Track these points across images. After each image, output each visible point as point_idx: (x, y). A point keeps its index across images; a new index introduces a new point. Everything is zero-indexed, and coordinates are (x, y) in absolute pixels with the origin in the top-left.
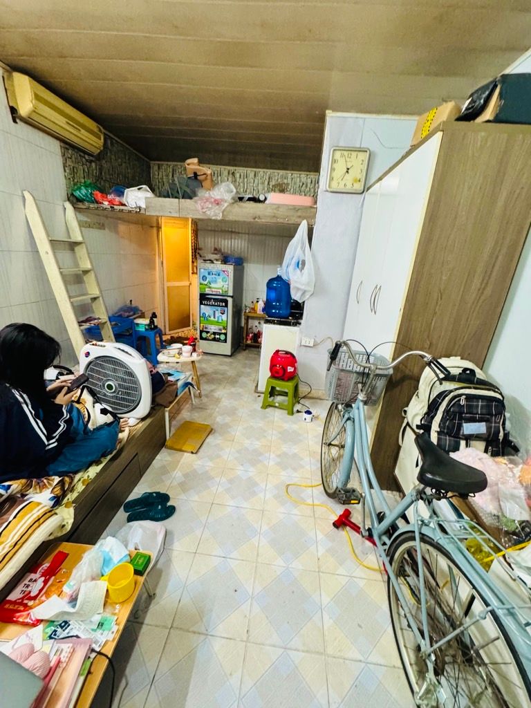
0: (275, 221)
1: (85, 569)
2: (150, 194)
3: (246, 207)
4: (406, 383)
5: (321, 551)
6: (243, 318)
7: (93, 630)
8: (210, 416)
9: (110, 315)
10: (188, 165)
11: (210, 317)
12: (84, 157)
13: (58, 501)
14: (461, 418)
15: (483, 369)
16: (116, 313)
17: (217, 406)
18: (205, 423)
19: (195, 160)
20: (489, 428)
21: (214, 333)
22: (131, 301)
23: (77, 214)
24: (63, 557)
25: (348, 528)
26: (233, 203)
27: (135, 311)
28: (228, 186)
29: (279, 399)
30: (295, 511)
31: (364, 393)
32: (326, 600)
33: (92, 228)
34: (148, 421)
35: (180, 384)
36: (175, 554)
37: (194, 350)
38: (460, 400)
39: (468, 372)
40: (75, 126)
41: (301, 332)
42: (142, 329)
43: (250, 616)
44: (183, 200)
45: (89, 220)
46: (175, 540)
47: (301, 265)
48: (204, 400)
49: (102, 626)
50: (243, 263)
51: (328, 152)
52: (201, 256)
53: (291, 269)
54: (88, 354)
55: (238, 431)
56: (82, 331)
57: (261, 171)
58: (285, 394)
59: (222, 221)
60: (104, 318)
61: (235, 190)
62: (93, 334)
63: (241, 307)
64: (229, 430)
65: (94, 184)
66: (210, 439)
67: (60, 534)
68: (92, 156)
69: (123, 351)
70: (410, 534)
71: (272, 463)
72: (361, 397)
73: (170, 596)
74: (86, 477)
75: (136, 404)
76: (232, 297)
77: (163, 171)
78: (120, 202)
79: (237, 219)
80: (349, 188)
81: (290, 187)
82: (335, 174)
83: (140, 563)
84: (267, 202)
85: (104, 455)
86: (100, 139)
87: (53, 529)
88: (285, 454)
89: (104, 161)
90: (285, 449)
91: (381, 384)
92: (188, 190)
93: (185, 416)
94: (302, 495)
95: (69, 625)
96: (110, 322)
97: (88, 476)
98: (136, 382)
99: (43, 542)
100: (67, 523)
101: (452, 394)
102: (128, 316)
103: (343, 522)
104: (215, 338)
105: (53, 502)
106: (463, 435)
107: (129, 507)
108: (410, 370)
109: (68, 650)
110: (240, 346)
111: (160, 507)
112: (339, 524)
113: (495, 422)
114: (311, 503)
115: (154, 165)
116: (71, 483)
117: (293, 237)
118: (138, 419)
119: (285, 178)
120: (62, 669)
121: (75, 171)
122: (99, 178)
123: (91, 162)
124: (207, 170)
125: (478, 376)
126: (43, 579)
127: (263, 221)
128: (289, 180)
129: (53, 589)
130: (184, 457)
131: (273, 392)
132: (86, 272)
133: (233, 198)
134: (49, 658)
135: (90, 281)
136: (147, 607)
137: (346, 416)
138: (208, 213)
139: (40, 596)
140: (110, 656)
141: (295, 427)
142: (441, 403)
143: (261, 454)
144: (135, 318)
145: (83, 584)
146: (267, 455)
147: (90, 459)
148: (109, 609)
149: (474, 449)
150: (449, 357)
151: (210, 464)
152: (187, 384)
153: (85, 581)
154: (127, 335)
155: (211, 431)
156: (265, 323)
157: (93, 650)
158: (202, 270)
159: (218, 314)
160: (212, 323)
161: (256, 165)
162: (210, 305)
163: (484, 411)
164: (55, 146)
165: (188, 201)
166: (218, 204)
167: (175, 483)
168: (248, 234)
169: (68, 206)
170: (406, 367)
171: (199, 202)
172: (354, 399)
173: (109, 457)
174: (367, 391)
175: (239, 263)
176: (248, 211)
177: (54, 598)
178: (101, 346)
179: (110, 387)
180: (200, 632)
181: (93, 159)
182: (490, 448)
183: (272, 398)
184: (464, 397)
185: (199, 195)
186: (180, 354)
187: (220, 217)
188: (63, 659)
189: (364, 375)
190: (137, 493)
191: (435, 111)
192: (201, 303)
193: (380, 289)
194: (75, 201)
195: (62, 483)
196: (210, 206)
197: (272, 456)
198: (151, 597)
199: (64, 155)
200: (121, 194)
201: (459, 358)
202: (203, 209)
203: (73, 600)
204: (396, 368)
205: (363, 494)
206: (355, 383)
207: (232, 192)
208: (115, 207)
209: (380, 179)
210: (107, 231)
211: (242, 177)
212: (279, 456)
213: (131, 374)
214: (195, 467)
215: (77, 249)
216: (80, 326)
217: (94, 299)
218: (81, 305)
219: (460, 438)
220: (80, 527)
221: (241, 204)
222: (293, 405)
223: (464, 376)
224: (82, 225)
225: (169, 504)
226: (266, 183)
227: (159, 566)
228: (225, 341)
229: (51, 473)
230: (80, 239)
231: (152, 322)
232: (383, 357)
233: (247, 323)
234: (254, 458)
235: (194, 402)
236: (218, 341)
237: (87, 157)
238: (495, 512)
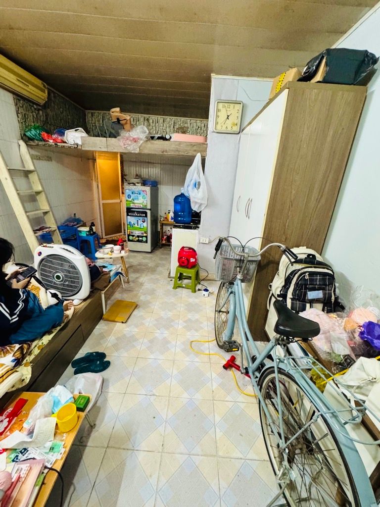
0: (178, 154)
1: (39, 409)
2: (84, 134)
3: (157, 144)
4: (271, 265)
5: (215, 386)
6: (159, 224)
7: (46, 453)
8: (136, 296)
9: (59, 224)
10: (113, 112)
11: (134, 224)
12: (33, 106)
13: (18, 362)
14: (306, 288)
15: (322, 255)
16: (63, 224)
17: (141, 288)
18: (133, 301)
19: (118, 109)
20: (324, 294)
21: (138, 236)
22: (75, 214)
23: (30, 150)
24: (23, 402)
25: (234, 369)
26: (147, 141)
27: (79, 222)
28: (142, 128)
29: (186, 281)
30: (197, 359)
31: (241, 273)
32: (218, 418)
33: (42, 160)
34: (89, 301)
35: (112, 273)
36: (110, 395)
37: (123, 249)
38: (305, 276)
39: (311, 257)
40: (24, 82)
41: (199, 234)
42: (84, 235)
43: (164, 434)
44: (110, 139)
45: (39, 154)
46: (110, 385)
47: (197, 185)
48: (132, 284)
49: (53, 449)
50: (157, 185)
51: (213, 104)
52: (126, 181)
53: (190, 188)
54: (40, 254)
55: (156, 306)
56: (37, 237)
57: (168, 118)
58: (189, 278)
59: (139, 154)
60: (54, 227)
61: (148, 132)
62: (46, 239)
63: (157, 217)
64: (150, 305)
65: (42, 127)
66: (136, 312)
67: (20, 386)
68: (39, 105)
69: (67, 250)
70: (271, 369)
71: (180, 327)
72: (239, 276)
73: (106, 425)
74: (40, 344)
75: (79, 289)
76: (150, 210)
77: (95, 118)
78: (62, 140)
79: (150, 153)
80: (229, 130)
81: (189, 129)
82: (219, 120)
83: (81, 403)
84: (171, 140)
85: (54, 327)
86: (45, 93)
87: (14, 382)
88: (190, 320)
89: (49, 110)
90: (190, 317)
91: (253, 267)
92: (113, 131)
93: (118, 297)
94: (201, 348)
95: (28, 451)
96: (59, 230)
97: (42, 343)
98: (78, 273)
99: (7, 393)
100: (26, 378)
101: (300, 272)
102: (73, 226)
103: (230, 365)
104: (139, 240)
105: (14, 363)
106: (308, 300)
107: (76, 364)
108: (273, 257)
109: (26, 469)
110: (157, 245)
111: (98, 362)
112: (227, 366)
113: (329, 290)
114: (208, 353)
115: (89, 113)
116: (28, 349)
117: (191, 165)
118: (81, 300)
119: (186, 124)
120: (21, 483)
121: (26, 117)
122: (46, 122)
123: (39, 110)
124: (127, 116)
125: (317, 259)
126: (8, 419)
127: (169, 153)
128: (189, 124)
129: (16, 426)
130: (116, 326)
131: (181, 277)
132: (38, 193)
133: (147, 137)
134: (11, 476)
135: (42, 199)
136: (89, 435)
137: (230, 291)
138: (129, 148)
139: (6, 431)
140: (59, 470)
141: (197, 301)
142: (292, 279)
143: (173, 321)
144: (78, 227)
145: (38, 421)
146: (177, 321)
147: (43, 330)
148: (58, 437)
149: (315, 309)
150: (298, 247)
151: (136, 330)
152: (117, 274)
153: (39, 418)
154: (72, 240)
155: (136, 306)
156: (173, 228)
157: (46, 467)
158: (127, 191)
159: (140, 222)
160: (136, 229)
161: (164, 113)
162: (134, 216)
163: (321, 283)
164: (9, 98)
165: (113, 139)
166: (135, 141)
167: (109, 345)
168: (161, 164)
169: (22, 143)
170: (270, 255)
171: (122, 140)
172: (234, 279)
173: (59, 328)
174: (243, 273)
175: (154, 185)
176: (157, 147)
177: (16, 433)
178: (50, 247)
179: (58, 277)
180: (128, 448)
181: (40, 108)
182: (326, 308)
183: (181, 281)
184: (308, 273)
185: (122, 135)
186: (112, 252)
187: (137, 151)
188: (22, 476)
189: (241, 261)
190: (81, 353)
191: (284, 74)
192: (128, 215)
193: (251, 201)
194: (27, 139)
195: (21, 349)
196: (130, 143)
197: (181, 321)
198: (92, 427)
199: (17, 105)
200: (62, 134)
201: (305, 247)
202: (125, 145)
203: (31, 433)
204: (263, 255)
205: (241, 344)
206: (235, 267)
207: (145, 132)
208: (58, 144)
209: (250, 123)
210: (54, 162)
211: (154, 122)
212: (185, 322)
213: (74, 267)
214: (125, 333)
215: (30, 176)
216: (35, 233)
217: (46, 213)
218: (36, 218)
219: (306, 302)
220: (38, 380)
221: (153, 141)
222: (196, 285)
223: (308, 260)
224: (33, 157)
225: (105, 360)
226: (172, 126)
227: (98, 405)
228: (146, 242)
229: (13, 342)
230: (32, 168)
231: (91, 229)
232: (254, 248)
233: (162, 228)
234: (168, 324)
235: (124, 287)
236: (141, 242)
237: (35, 106)
238: (328, 350)
